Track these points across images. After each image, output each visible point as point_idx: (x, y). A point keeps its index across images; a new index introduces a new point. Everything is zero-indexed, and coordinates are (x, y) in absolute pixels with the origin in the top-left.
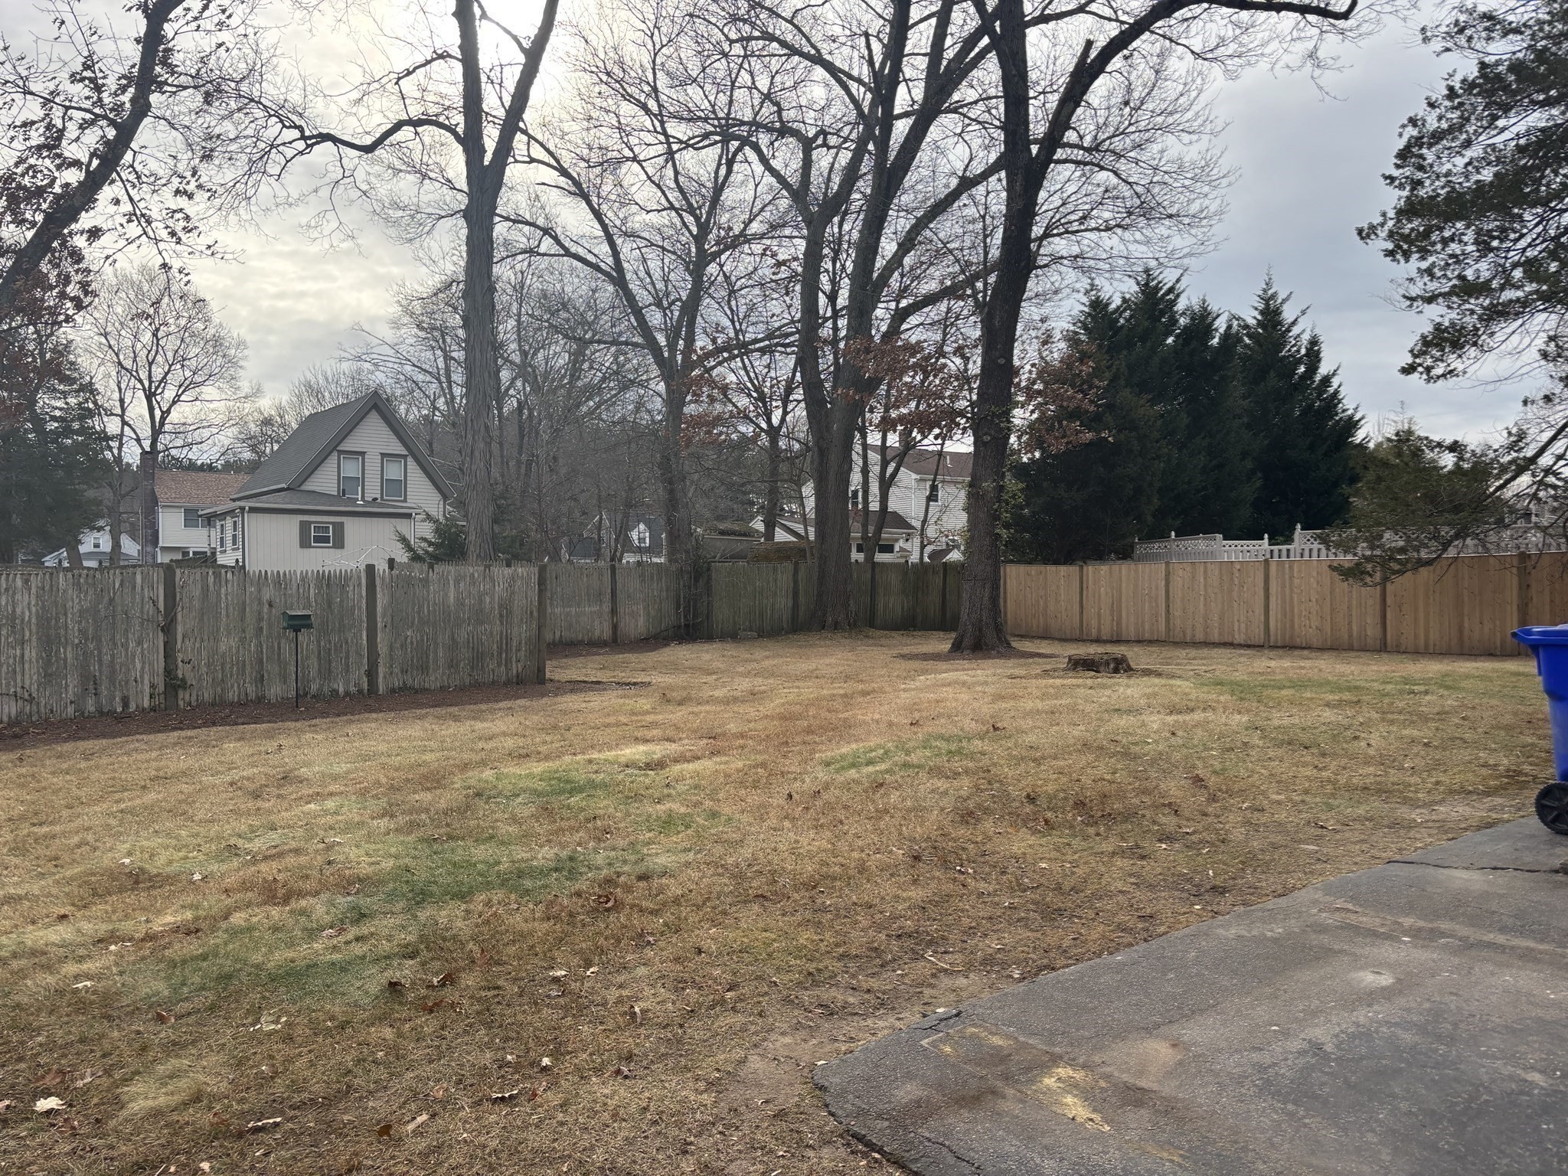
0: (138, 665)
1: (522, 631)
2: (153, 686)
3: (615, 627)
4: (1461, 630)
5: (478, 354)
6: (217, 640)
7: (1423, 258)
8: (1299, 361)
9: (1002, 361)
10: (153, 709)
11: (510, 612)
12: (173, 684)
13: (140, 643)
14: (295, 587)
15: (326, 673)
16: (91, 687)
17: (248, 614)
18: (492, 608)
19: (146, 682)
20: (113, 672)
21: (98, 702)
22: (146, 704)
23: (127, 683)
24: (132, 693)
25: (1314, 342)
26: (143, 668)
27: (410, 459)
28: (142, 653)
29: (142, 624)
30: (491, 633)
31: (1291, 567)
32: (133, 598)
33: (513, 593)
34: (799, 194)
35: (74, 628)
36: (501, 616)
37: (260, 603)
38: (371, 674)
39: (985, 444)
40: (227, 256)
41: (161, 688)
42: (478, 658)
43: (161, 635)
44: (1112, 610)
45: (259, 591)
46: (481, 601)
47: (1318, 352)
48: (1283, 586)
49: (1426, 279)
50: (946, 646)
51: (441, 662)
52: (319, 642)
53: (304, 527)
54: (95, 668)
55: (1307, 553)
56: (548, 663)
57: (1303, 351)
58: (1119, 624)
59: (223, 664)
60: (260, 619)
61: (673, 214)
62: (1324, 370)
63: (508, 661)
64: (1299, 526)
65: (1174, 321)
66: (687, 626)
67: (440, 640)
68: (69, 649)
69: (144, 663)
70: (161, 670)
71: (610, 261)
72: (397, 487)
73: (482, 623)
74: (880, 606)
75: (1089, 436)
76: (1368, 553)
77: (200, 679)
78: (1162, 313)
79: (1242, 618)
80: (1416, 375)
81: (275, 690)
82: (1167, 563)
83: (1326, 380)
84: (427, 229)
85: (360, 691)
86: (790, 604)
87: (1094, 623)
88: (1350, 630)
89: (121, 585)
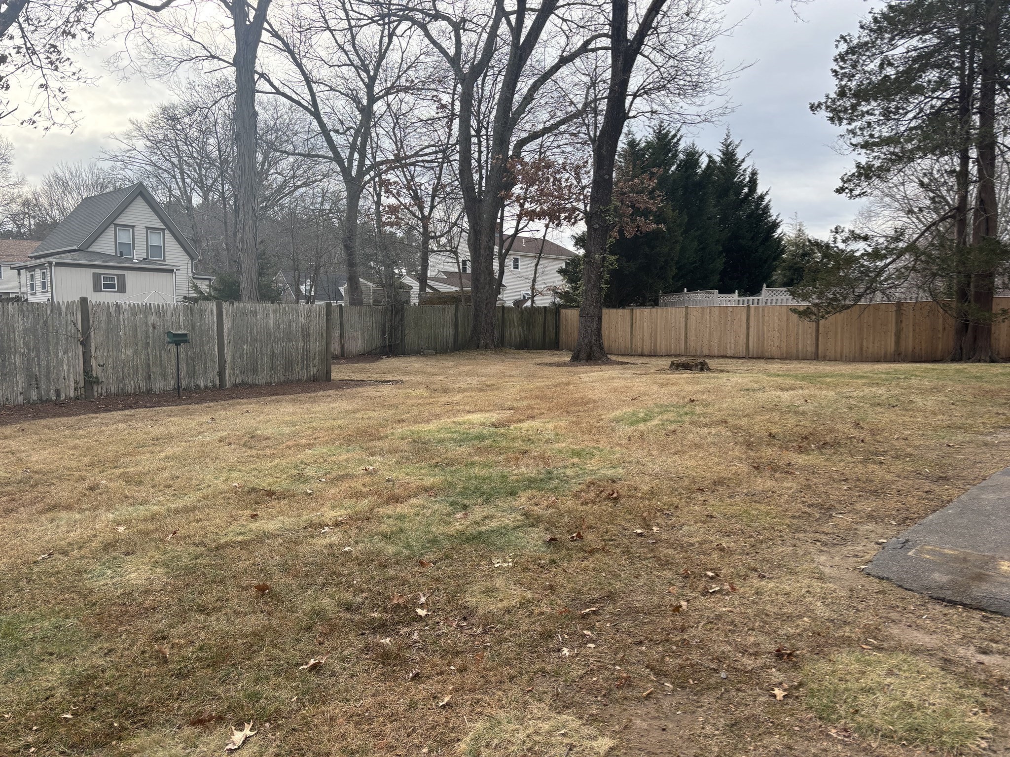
0: (65, 367)
1: (316, 347)
2: (76, 382)
3: (343, 346)
4: (861, 349)
5: (247, 159)
6: (118, 351)
7: (849, 124)
8: (745, 186)
9: (607, 177)
10: (77, 398)
11: (308, 334)
12: (90, 381)
13: (66, 352)
14: (170, 315)
15: (192, 374)
16: (34, 383)
17: (139, 334)
18: (298, 331)
19: (72, 379)
20: (48, 373)
21: (39, 393)
22: (72, 395)
23: (58, 380)
24: (62, 387)
25: (754, 174)
26: (69, 370)
27: (167, 232)
28: (68, 359)
29: (67, 339)
30: (297, 347)
31: (763, 310)
32: (60, 321)
33: (310, 321)
34: (455, 61)
35: (20, 342)
36: (303, 336)
37: (147, 325)
38: (221, 374)
39: (596, 230)
40: (89, 81)
41: (82, 384)
42: (289, 364)
43: (80, 348)
44: (651, 337)
45: (146, 317)
46: (290, 326)
47: (756, 180)
48: (758, 321)
49: (851, 135)
50: (567, 359)
51: (266, 366)
52: (187, 353)
53: (96, 277)
54: (36, 370)
55: (769, 301)
56: (333, 367)
57: (747, 179)
58: (655, 345)
59: (123, 368)
60: (147, 337)
61: (353, 69)
62: (760, 190)
63: (308, 366)
64: (765, 285)
65: (675, 155)
66: (390, 346)
67: (265, 352)
68: (17, 356)
69: (69, 366)
70: (82, 371)
71: (309, 98)
72: (159, 251)
73: (291, 341)
74: (507, 335)
75: (655, 226)
76: (817, 301)
77: (108, 378)
78: (670, 150)
79: (733, 341)
80: (844, 194)
81: (158, 386)
82: (687, 308)
83: (762, 198)
84: (173, 68)
85: (214, 386)
86: (453, 333)
87: (639, 345)
88: (797, 348)
89: (52, 311)
